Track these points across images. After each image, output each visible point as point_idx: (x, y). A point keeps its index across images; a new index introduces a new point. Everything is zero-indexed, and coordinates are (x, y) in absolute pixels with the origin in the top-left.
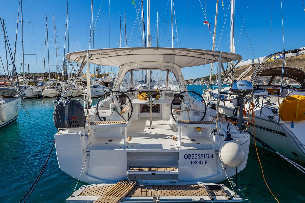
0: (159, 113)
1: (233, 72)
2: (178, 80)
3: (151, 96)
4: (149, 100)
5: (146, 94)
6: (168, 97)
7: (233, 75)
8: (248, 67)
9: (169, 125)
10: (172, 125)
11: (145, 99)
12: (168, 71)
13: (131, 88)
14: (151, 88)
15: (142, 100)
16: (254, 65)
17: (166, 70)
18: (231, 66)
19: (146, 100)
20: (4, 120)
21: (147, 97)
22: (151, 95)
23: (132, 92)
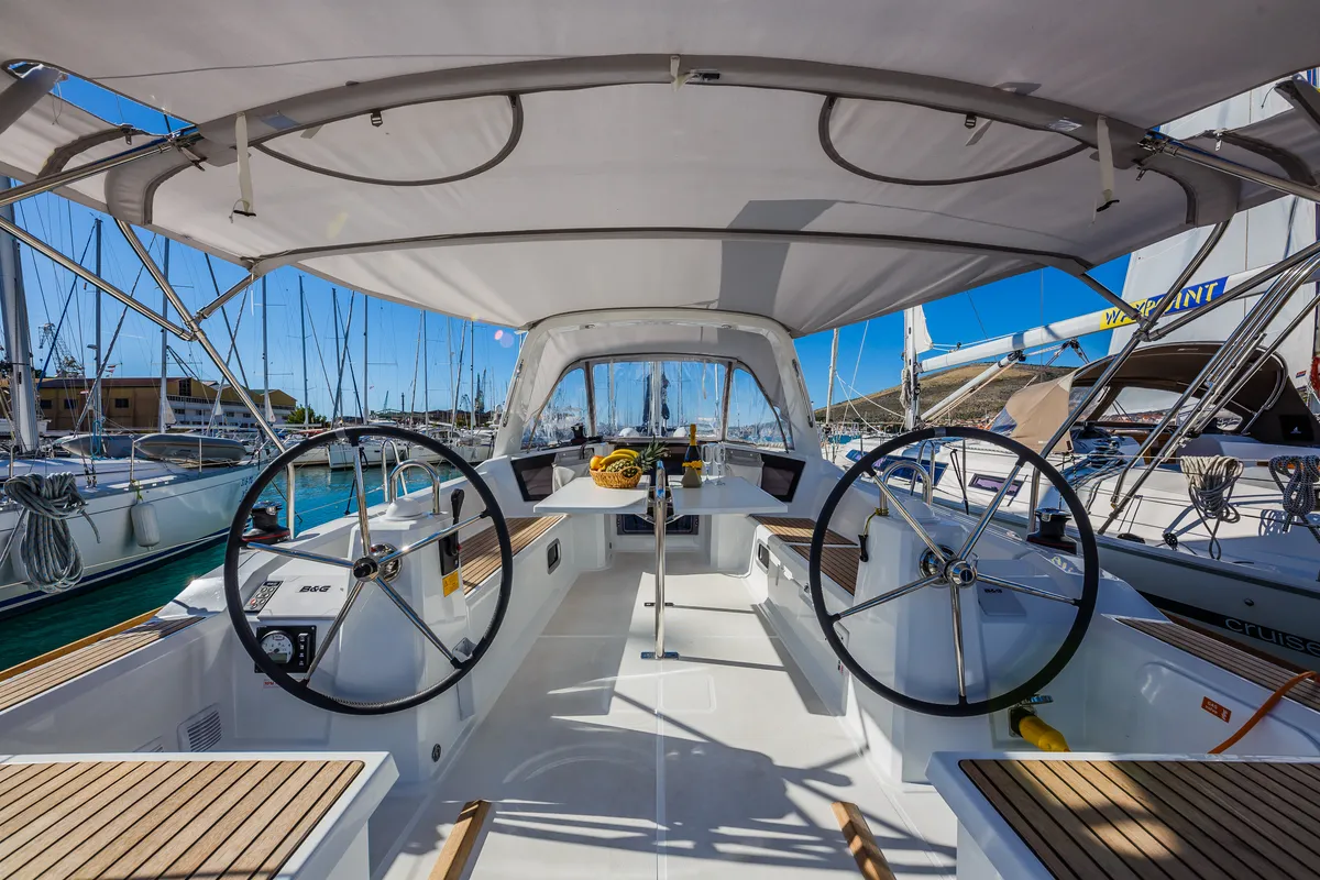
0: (697, 534)
1: (916, 388)
2: (771, 397)
3: (660, 463)
4: (653, 483)
5: (636, 454)
6: (737, 470)
7: (916, 395)
8: (994, 363)
9: (756, 610)
10: (767, 611)
11: (625, 481)
12: (730, 364)
13: (577, 428)
14: (663, 433)
15: (612, 487)
16: (1019, 355)
17: (721, 359)
18: (911, 368)
19: (635, 486)
20: (148, 542)
21: (636, 471)
22: (663, 459)
23: (579, 447)
